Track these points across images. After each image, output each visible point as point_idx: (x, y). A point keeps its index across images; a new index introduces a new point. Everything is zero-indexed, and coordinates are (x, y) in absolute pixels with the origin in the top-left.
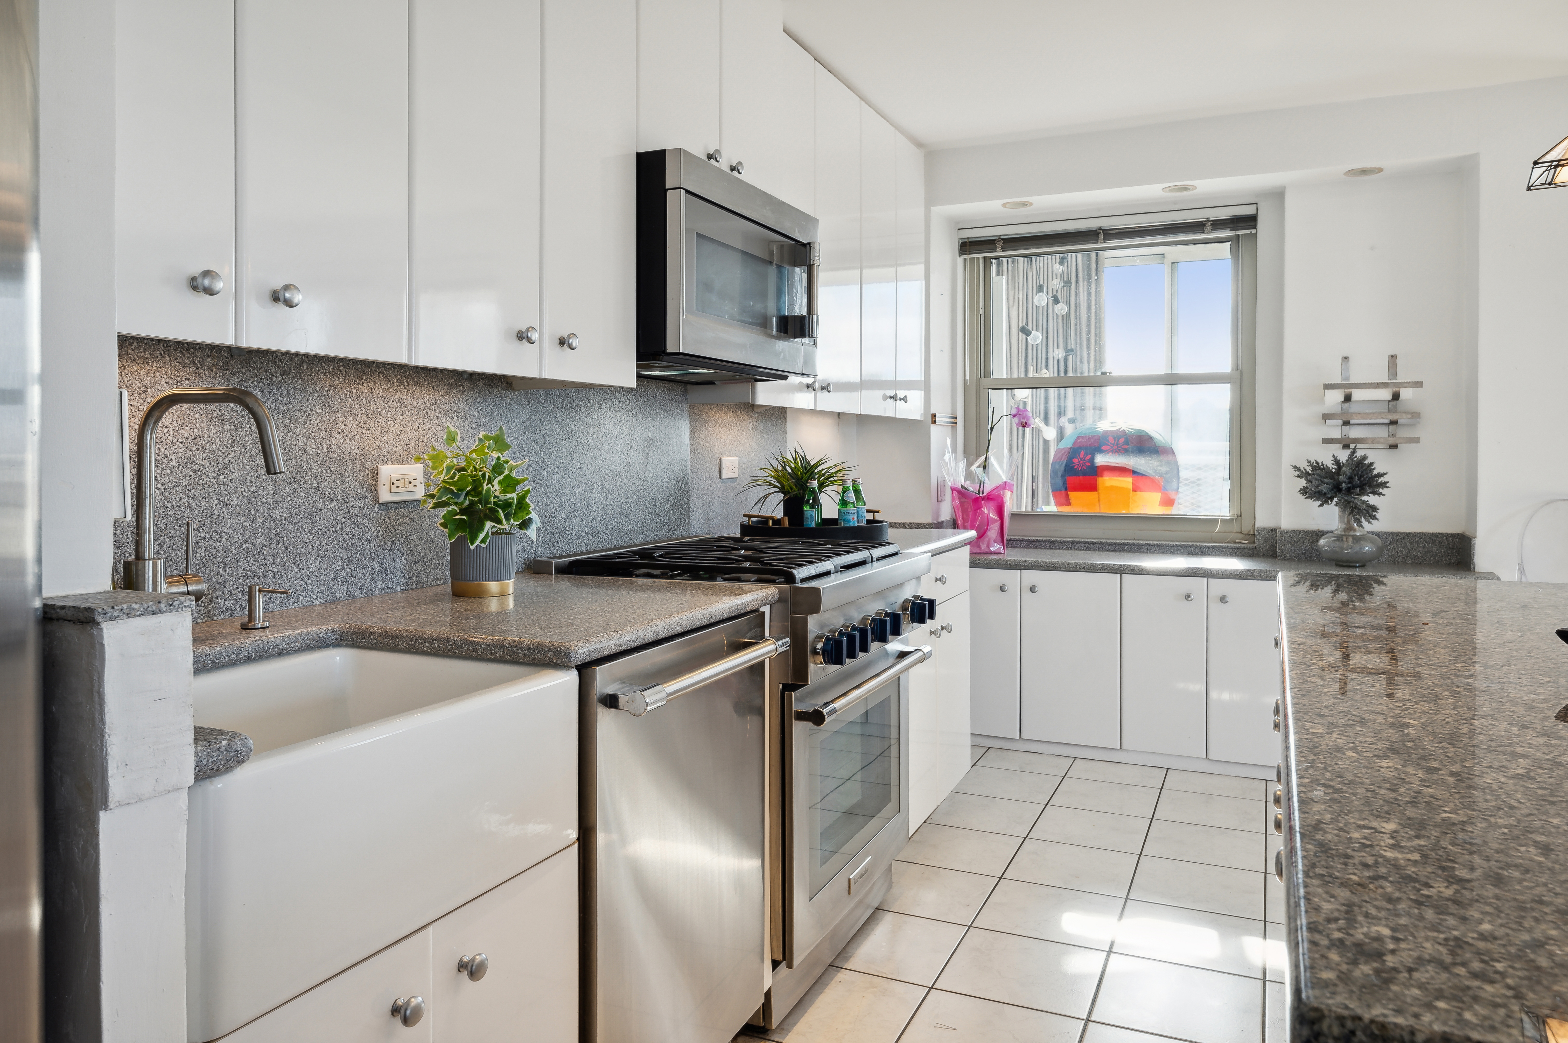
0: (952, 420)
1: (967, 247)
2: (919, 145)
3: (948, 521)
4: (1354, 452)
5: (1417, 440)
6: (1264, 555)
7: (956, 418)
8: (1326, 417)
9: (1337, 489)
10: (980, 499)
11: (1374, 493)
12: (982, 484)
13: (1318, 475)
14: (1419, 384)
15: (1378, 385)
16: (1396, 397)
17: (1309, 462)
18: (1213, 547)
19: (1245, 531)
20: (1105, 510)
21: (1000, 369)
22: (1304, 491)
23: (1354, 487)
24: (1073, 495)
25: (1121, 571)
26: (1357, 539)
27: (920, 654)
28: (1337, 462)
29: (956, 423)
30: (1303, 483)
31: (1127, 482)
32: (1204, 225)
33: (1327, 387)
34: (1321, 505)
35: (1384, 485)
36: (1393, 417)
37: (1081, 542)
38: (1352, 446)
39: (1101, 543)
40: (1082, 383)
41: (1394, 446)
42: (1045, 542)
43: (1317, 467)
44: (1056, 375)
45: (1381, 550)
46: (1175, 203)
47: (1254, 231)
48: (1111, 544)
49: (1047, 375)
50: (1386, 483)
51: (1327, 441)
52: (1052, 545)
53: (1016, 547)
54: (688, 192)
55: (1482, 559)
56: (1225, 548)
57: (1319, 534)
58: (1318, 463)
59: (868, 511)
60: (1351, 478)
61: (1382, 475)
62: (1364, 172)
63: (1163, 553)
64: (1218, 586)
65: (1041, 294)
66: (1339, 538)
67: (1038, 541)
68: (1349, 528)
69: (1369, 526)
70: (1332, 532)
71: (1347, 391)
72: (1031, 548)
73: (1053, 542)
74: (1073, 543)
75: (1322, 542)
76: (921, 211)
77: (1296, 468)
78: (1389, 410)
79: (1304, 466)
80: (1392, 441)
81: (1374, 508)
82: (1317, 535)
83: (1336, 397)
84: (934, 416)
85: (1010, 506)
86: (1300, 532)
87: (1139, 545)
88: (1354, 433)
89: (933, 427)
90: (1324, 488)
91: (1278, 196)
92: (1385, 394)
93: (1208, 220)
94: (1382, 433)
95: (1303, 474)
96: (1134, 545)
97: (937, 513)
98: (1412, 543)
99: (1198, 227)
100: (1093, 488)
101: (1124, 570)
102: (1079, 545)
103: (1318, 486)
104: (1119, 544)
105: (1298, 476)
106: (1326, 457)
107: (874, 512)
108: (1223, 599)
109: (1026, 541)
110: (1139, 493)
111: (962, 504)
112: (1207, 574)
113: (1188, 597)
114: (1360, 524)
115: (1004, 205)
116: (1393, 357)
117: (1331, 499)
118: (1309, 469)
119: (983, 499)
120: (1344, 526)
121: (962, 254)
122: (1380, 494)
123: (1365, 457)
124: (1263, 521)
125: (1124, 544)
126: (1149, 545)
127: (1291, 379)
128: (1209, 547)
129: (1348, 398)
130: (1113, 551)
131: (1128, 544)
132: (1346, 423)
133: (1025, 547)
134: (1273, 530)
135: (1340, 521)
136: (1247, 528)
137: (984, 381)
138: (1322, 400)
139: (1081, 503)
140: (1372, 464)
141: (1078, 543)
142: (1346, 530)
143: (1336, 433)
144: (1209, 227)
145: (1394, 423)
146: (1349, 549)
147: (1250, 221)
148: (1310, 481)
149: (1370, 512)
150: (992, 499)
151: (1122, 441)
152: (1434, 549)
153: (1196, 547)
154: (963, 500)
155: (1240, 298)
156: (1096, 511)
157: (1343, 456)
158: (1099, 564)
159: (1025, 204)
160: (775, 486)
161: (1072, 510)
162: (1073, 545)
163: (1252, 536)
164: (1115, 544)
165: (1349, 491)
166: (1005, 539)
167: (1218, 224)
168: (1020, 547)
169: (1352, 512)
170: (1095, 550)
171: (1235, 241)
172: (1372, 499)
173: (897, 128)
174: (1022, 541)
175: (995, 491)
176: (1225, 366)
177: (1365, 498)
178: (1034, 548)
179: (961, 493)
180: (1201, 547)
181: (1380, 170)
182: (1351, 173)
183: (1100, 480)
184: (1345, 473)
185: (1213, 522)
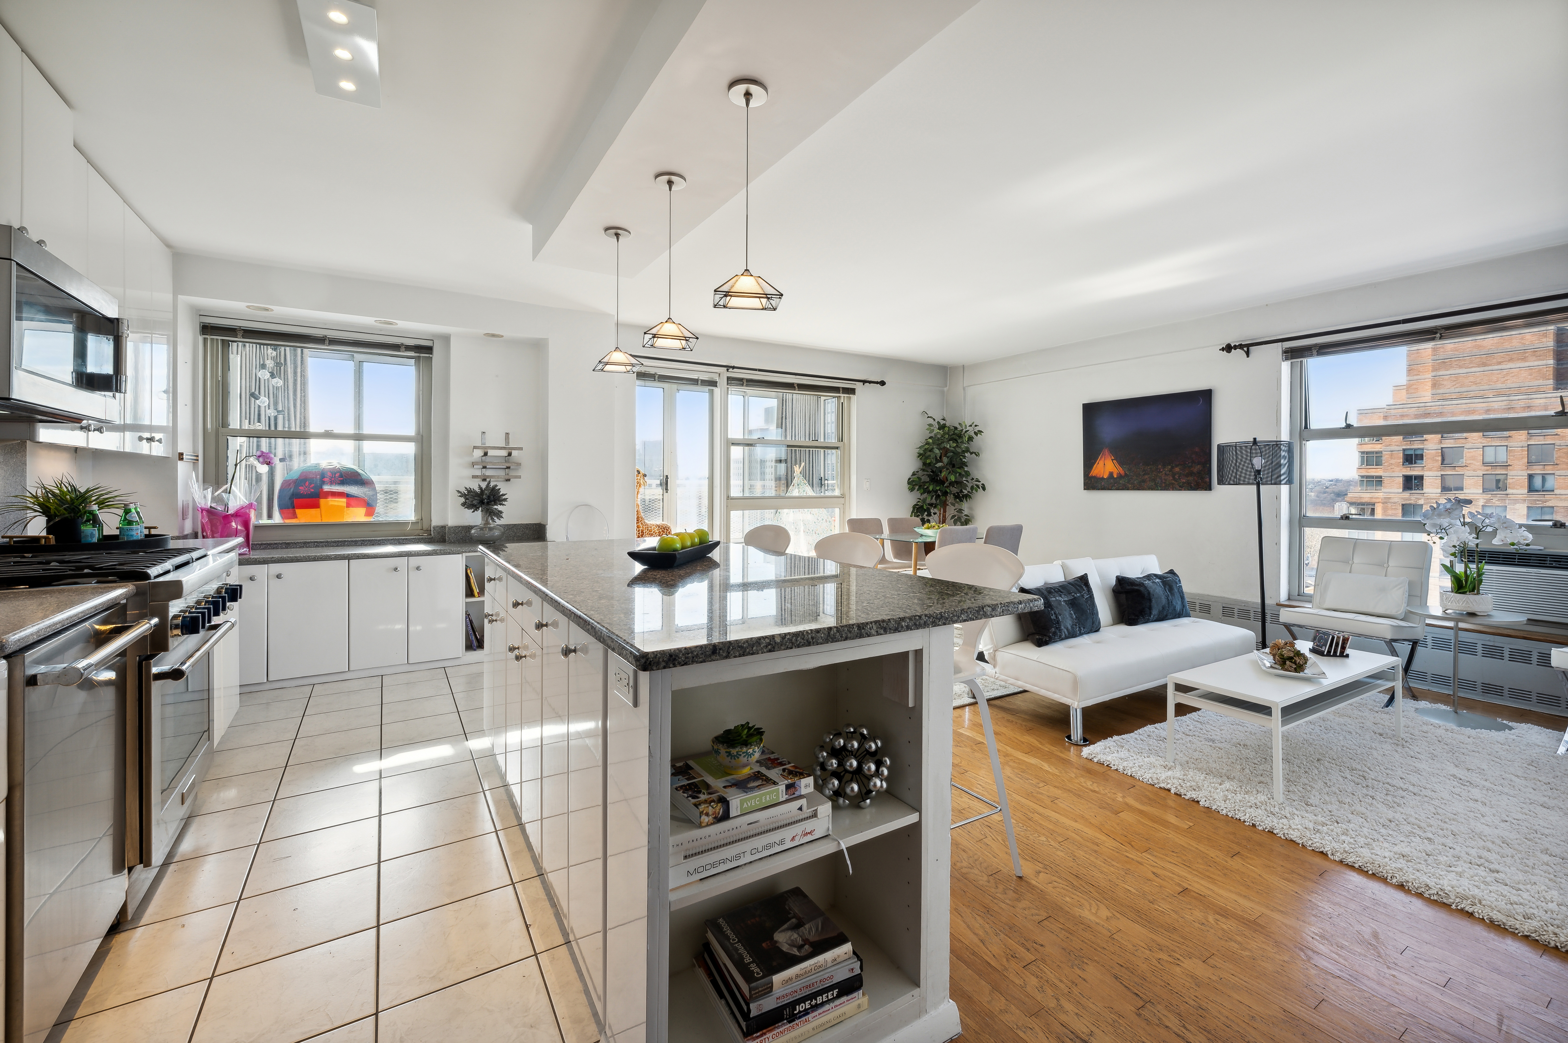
0: (195, 458)
1: (207, 329)
2: (168, 245)
3: (191, 534)
4: (489, 483)
5: (519, 477)
6: (437, 542)
7: (198, 456)
8: (473, 464)
9: (482, 502)
10: (230, 516)
11: (500, 504)
12: (226, 505)
13: (472, 495)
14: (521, 449)
15: (501, 448)
16: (510, 454)
17: (466, 488)
18: (406, 539)
19: (425, 528)
20: (326, 520)
21: (235, 421)
22: (463, 504)
23: (491, 502)
24: (298, 511)
25: (349, 558)
26: (491, 529)
27: (229, 624)
28: (480, 488)
29: (198, 460)
30: (463, 500)
31: (343, 501)
32: (400, 347)
33: (475, 447)
34: (473, 512)
35: (505, 500)
36: (508, 465)
37: (312, 542)
38: (488, 480)
39: (327, 542)
40: (289, 435)
41: (508, 480)
42: (281, 544)
43: (470, 491)
44: (267, 429)
45: (503, 533)
46: (381, 330)
47: (431, 356)
48: (335, 542)
49: (260, 428)
50: (507, 499)
51: (474, 477)
52: (288, 545)
53: (256, 549)
54: (18, 264)
55: (550, 534)
56: (414, 539)
57: (470, 528)
58: (470, 489)
59: (146, 528)
60: (489, 497)
61: (505, 495)
62: (493, 335)
63: (373, 545)
64: (414, 561)
65: (264, 370)
66: (481, 529)
67: (276, 544)
68: (487, 523)
69: (498, 522)
70: (477, 526)
71: (486, 450)
72: (269, 549)
73: (288, 544)
74: (305, 543)
75: (473, 531)
76: (169, 297)
77: (459, 492)
78: (506, 462)
79: (463, 490)
80: (507, 477)
81: (501, 512)
82: (469, 528)
83: (478, 453)
84: (181, 455)
85: (253, 521)
86: (459, 527)
87: (356, 541)
88: (488, 473)
89: (180, 463)
90: (475, 502)
91: (446, 339)
92: (504, 453)
93: (402, 344)
94: (502, 473)
95: (462, 495)
96: (352, 541)
97: (182, 528)
98: (517, 529)
99: (396, 347)
100: (316, 506)
101: (352, 557)
102: (310, 544)
103: (472, 501)
104: (341, 541)
105: (460, 496)
106: (475, 485)
107: (149, 528)
108: (418, 568)
109: (265, 544)
110: (351, 509)
111: (210, 520)
112: (409, 554)
113: (396, 569)
114: (493, 521)
115: (248, 307)
116: (507, 434)
117: (478, 508)
118: (466, 492)
119: (232, 515)
120: (484, 522)
121: (203, 334)
122: (503, 505)
123: (496, 486)
124: (436, 521)
125: (345, 541)
126: (363, 541)
127: (455, 442)
128: (404, 539)
129: (486, 454)
130: (336, 546)
131: (348, 541)
132: (484, 467)
133: (264, 549)
134: (443, 527)
135: (482, 520)
136: (425, 527)
137: (221, 430)
138: (471, 454)
139: (305, 516)
140: (499, 489)
141: (309, 543)
142: (485, 524)
143: (478, 473)
144: (403, 349)
145: (508, 468)
146: (488, 534)
147: (429, 349)
148: (466, 499)
149: (499, 514)
150: (240, 516)
151: (337, 475)
152: (527, 532)
153: (396, 539)
154: (212, 517)
155: (421, 393)
156: (317, 520)
157: (484, 485)
158: (333, 555)
159: (267, 310)
160: (36, 511)
161: (298, 522)
162: (305, 545)
163: (428, 531)
164: (338, 541)
165: (488, 503)
166: (251, 543)
167: (408, 348)
168: (260, 549)
169: (490, 514)
170: (323, 546)
171: (417, 359)
172: (499, 508)
173: (152, 230)
174: (262, 544)
175: (243, 510)
176: (411, 431)
177: (495, 507)
178: (272, 549)
179: (211, 512)
180: (399, 539)
181: (502, 336)
182: (487, 335)
183: (322, 502)
184: (486, 494)
185: (405, 524)
